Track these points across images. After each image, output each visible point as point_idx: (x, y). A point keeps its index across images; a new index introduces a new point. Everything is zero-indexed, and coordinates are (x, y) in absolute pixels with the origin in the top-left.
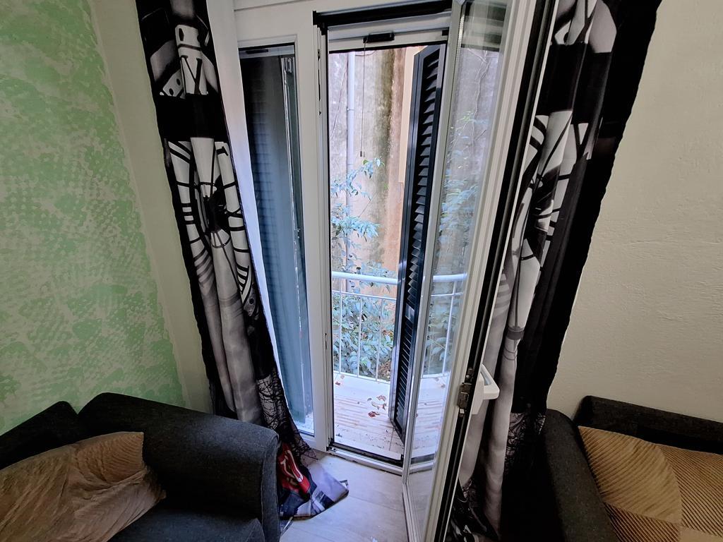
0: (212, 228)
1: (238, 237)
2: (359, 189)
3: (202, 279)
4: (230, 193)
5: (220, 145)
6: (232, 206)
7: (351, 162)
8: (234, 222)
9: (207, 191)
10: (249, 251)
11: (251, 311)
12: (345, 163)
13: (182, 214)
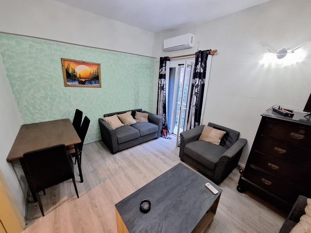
0: (162, 90)
1: (165, 91)
3: (159, 97)
5: (165, 80)
6: (165, 87)
9: (162, 85)
11: (164, 103)
13: (158, 88)
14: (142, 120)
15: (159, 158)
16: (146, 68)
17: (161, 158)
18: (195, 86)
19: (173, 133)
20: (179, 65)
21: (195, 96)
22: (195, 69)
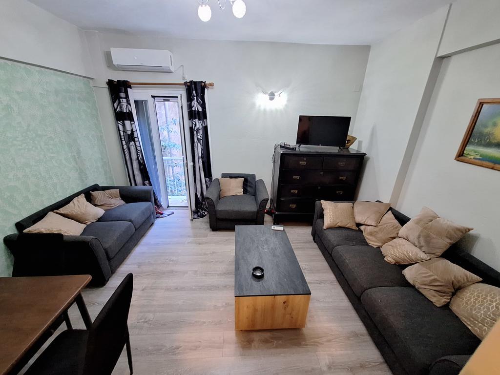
0: (130, 141)
1: (137, 143)
2: (172, 130)
3: (126, 155)
4: (135, 133)
5: (132, 122)
6: (136, 136)
7: (168, 116)
8: (136, 139)
9: (129, 133)
10: (140, 146)
11: (142, 162)
12: (165, 117)
13: (121, 138)
14: (114, 204)
15: (186, 243)
16: (79, 99)
17: (189, 243)
18: (195, 129)
19: (168, 207)
20: (153, 97)
21: (199, 144)
22: (190, 107)
